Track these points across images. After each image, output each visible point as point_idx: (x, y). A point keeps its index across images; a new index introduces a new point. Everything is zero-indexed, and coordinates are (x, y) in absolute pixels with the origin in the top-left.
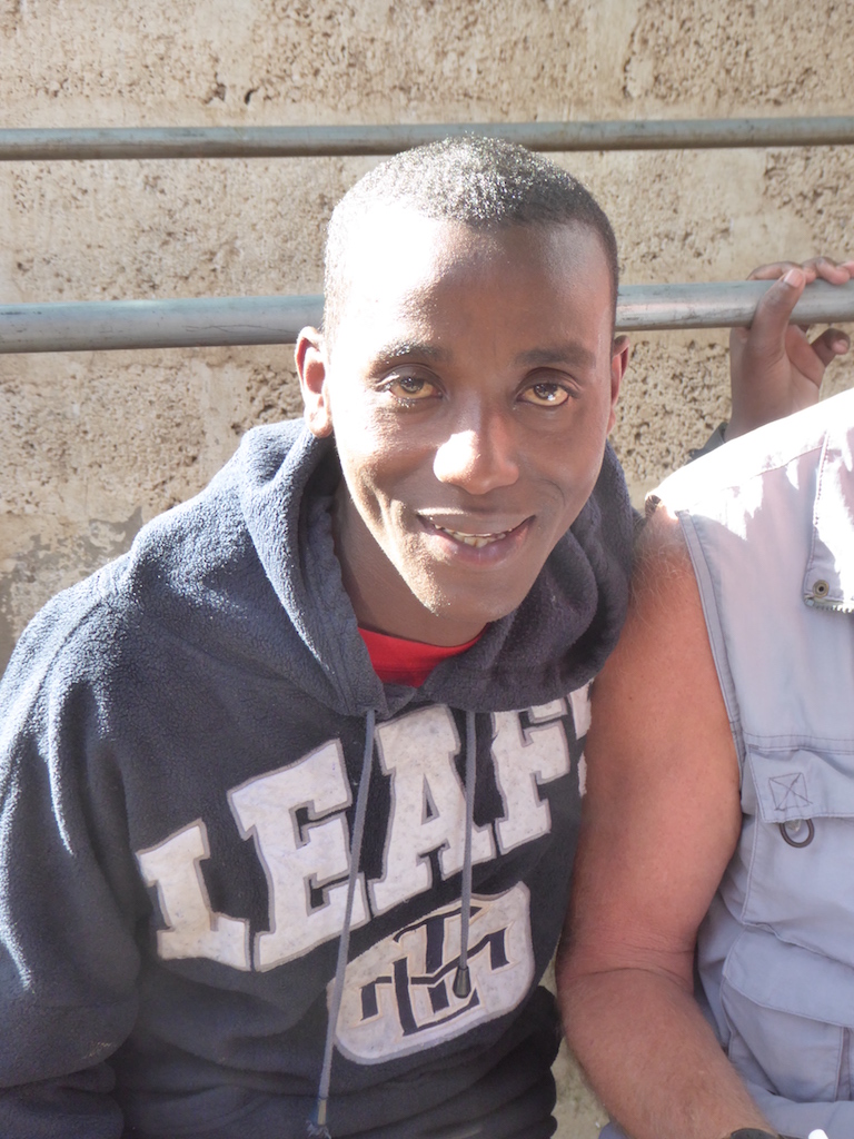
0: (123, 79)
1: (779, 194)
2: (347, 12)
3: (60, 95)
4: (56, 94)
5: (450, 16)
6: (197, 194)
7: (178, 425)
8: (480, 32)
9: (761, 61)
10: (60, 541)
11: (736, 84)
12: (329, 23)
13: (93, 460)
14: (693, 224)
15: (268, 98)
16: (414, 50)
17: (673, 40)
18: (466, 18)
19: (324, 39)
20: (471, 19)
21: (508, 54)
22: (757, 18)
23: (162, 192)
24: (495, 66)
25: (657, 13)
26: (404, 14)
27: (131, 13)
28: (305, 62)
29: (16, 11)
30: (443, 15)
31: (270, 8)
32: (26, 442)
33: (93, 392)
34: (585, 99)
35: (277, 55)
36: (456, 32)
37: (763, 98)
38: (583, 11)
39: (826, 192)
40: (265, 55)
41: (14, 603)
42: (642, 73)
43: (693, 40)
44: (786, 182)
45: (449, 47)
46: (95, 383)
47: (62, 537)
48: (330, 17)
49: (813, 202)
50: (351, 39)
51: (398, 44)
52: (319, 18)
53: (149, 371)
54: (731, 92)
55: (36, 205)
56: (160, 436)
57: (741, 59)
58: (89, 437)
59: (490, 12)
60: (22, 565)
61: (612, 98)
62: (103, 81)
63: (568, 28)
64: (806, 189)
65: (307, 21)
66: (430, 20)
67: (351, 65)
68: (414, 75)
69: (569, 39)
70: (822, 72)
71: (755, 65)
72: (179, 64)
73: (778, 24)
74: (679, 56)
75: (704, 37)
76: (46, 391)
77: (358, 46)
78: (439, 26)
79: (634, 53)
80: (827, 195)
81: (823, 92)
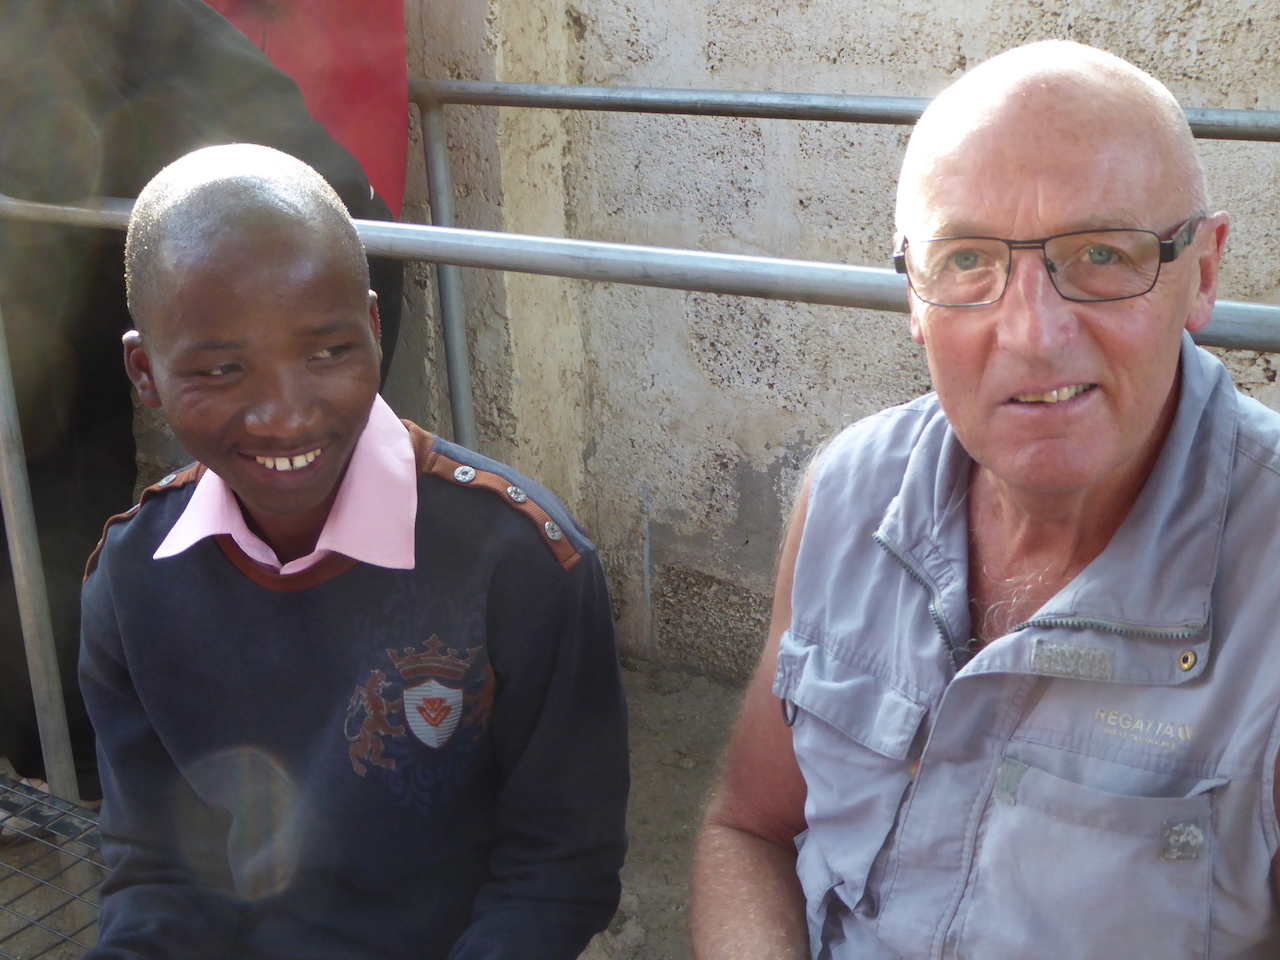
4: (835, 60)
8: (1203, 14)
10: (818, 439)
13: (848, 374)
16: (1137, 30)
19: (1053, 18)
21: (1229, 37)
24: (1215, 48)
32: (800, 351)
33: (850, 316)
35: (1011, 33)
36: (1178, 14)
40: (1000, 32)
41: (783, 485)
45: (1171, 28)
47: (820, 436)
55: (815, 152)
56: (899, 363)
58: (845, 354)
60: (790, 455)
62: (870, 51)
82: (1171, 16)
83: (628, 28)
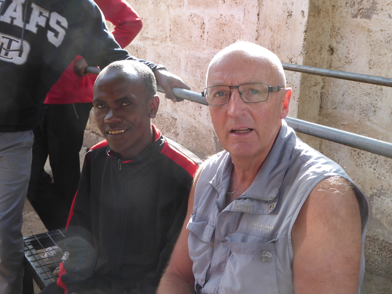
83: (346, 53)
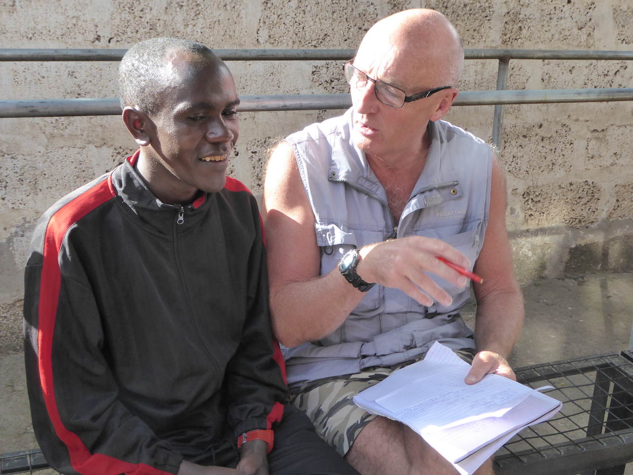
0: (59, 33)
1: (318, 81)
2: (149, 9)
3: (33, 39)
4: (31, 38)
5: (189, 11)
6: (90, 78)
7: (84, 171)
8: (201, 17)
9: (308, 31)
10: (35, 220)
11: (300, 39)
12: (142, 12)
13: (48, 186)
14: (286, 92)
15: (118, 41)
16: (176, 24)
17: (275, 22)
18: (196, 12)
19: (140, 19)
20: (198, 12)
21: (212, 26)
22: (306, 15)
23: (75, 77)
24: (207, 30)
25: (269, 12)
26: (171, 10)
27: (62, 7)
28: (133, 27)
29: (14, 5)
30: (187, 11)
31: (118, 7)
32: (20, 179)
33: (48, 158)
34: (243, 44)
35: (121, 25)
36: (192, 17)
37: (310, 45)
38: (240, 10)
39: (335, 80)
40: (116, 25)
41: (15, 246)
42: (264, 35)
43: (283, 22)
44: (320, 77)
45: (189, 23)
46: (48, 154)
47: (36, 218)
48: (142, 11)
49: (330, 84)
50: (150, 19)
51: (169, 21)
52: (138, 11)
53: (71, 149)
54: (298, 42)
55: (23, 83)
56: (76, 176)
57: (301, 30)
58: (46, 176)
59: (205, 10)
60: (18, 230)
61: (253, 43)
62: (50, 33)
63: (235, 16)
64: (328, 79)
65: (133, 12)
66: (182, 12)
67: (151, 29)
68: (176, 33)
69: (235, 21)
70: (331, 35)
71: (306, 32)
72: (82, 28)
73: (314, 17)
74: (278, 28)
75: (287, 22)
76: (28, 158)
77: (153, 22)
78: (185, 15)
79: (261, 27)
80: (336, 82)
81: (332, 43)
82: (189, 18)
